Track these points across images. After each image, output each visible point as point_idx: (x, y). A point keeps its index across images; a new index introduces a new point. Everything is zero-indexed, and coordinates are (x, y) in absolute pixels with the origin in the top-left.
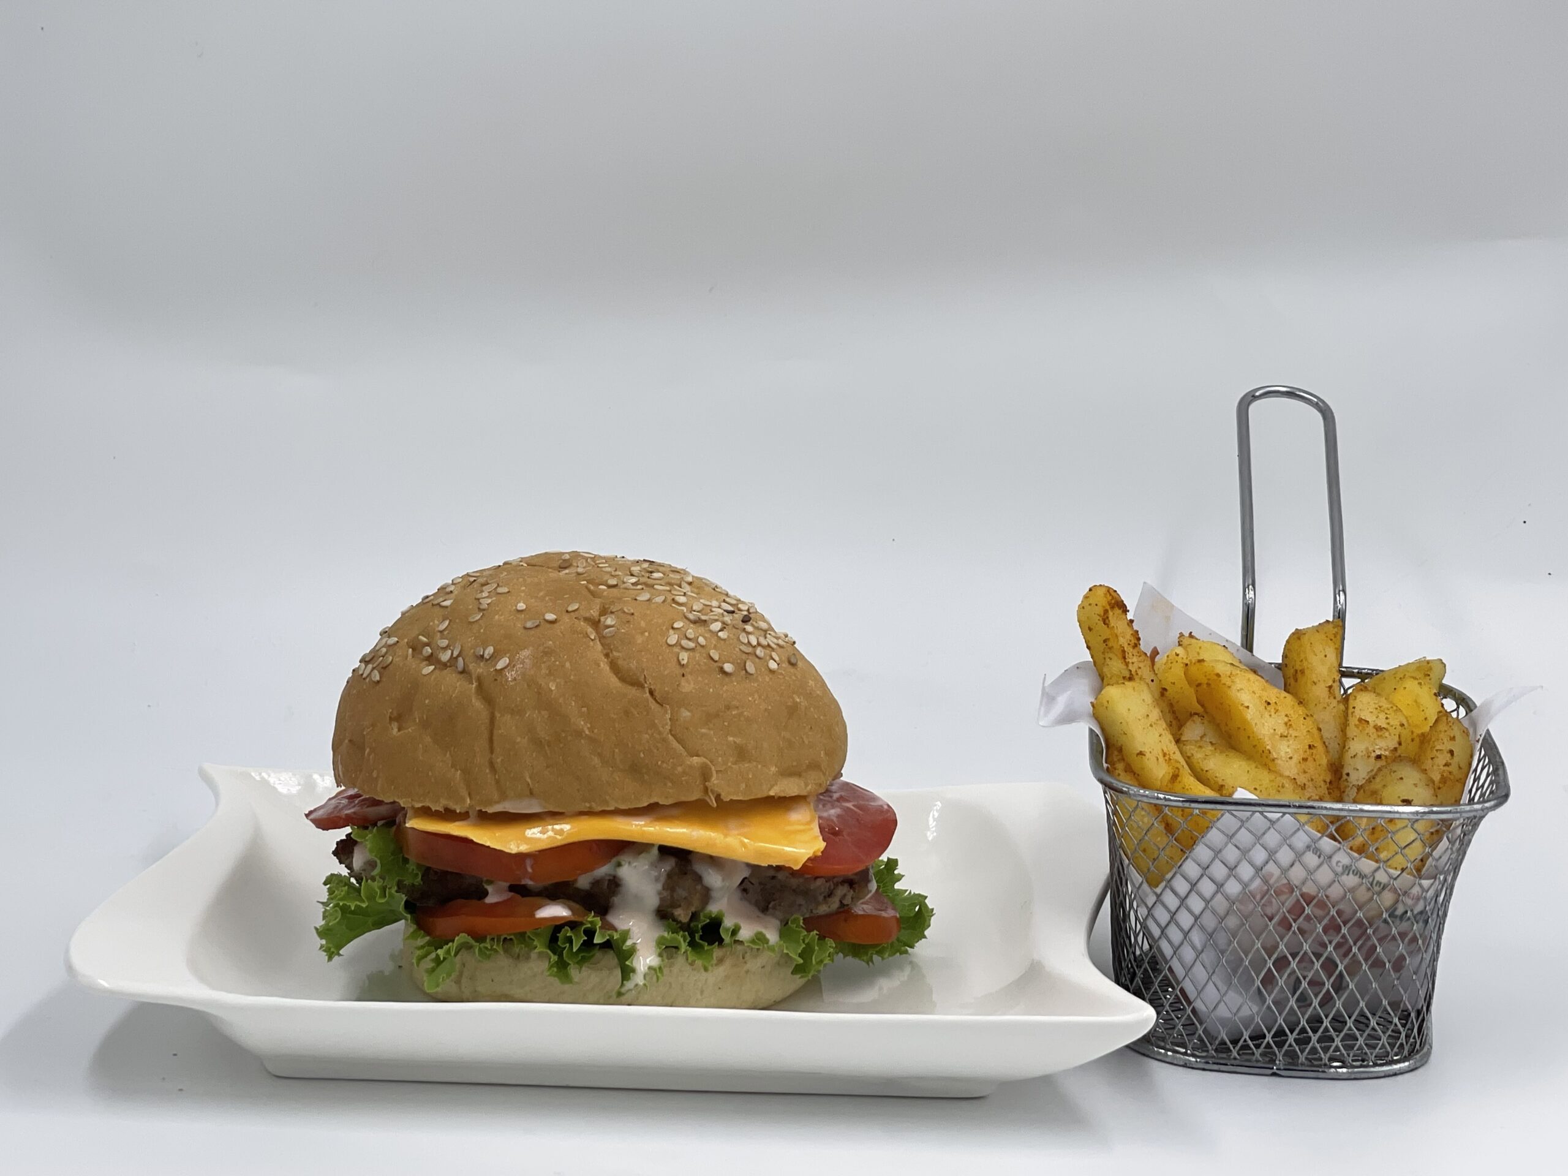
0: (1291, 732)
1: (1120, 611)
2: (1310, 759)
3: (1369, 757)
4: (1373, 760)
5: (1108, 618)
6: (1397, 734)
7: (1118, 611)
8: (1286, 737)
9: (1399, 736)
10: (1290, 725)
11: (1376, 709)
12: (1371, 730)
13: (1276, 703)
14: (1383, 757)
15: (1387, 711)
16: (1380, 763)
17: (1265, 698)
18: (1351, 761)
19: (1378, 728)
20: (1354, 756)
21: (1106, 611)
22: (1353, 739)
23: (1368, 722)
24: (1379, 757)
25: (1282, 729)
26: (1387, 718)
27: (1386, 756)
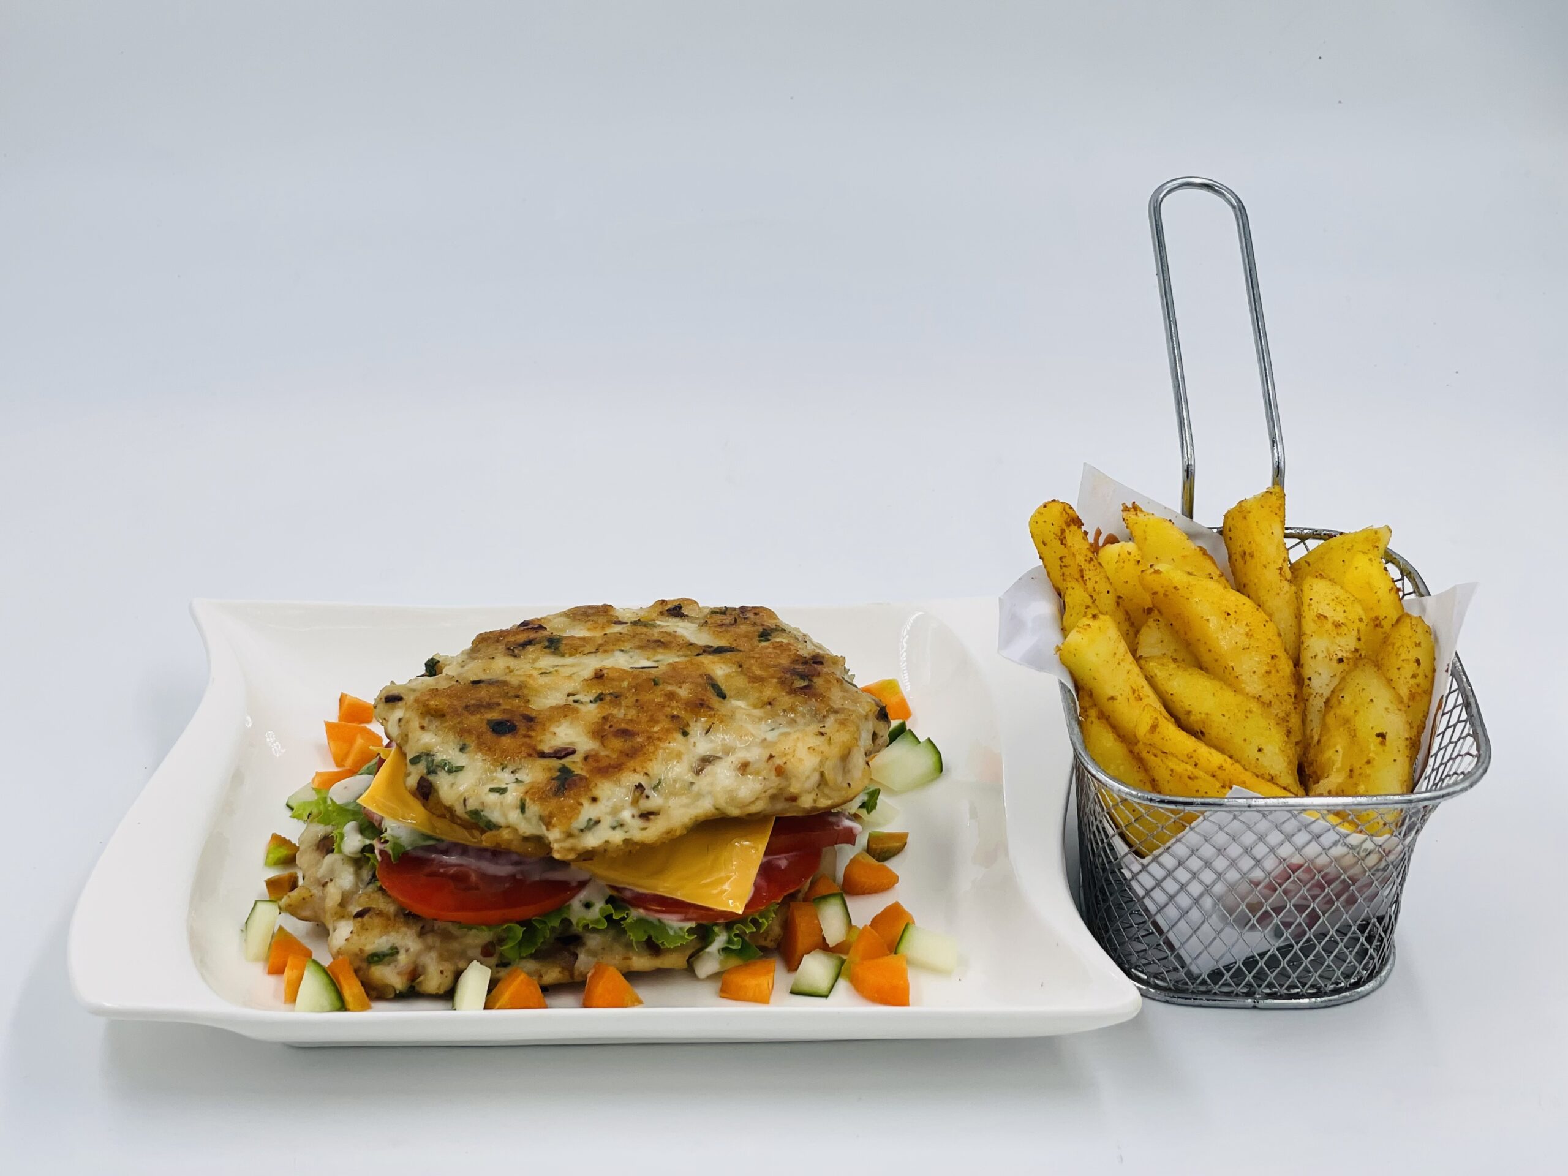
0: (1252, 642)
1: (1076, 527)
2: (1273, 672)
3: (1331, 660)
4: (1334, 663)
5: (1065, 538)
6: (1356, 629)
7: (1074, 528)
8: (1248, 648)
9: (1359, 631)
10: (1252, 635)
11: (1333, 600)
12: (1329, 625)
13: (1235, 611)
14: (1344, 659)
15: (1344, 603)
16: (1342, 666)
17: (1224, 608)
18: (1312, 662)
19: (1337, 625)
20: (1315, 656)
21: (1063, 531)
22: (1312, 636)
23: (1325, 617)
24: (1341, 660)
25: (1244, 641)
26: (1345, 611)
27: (1348, 659)
